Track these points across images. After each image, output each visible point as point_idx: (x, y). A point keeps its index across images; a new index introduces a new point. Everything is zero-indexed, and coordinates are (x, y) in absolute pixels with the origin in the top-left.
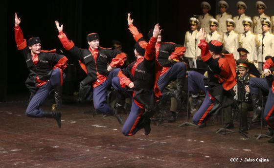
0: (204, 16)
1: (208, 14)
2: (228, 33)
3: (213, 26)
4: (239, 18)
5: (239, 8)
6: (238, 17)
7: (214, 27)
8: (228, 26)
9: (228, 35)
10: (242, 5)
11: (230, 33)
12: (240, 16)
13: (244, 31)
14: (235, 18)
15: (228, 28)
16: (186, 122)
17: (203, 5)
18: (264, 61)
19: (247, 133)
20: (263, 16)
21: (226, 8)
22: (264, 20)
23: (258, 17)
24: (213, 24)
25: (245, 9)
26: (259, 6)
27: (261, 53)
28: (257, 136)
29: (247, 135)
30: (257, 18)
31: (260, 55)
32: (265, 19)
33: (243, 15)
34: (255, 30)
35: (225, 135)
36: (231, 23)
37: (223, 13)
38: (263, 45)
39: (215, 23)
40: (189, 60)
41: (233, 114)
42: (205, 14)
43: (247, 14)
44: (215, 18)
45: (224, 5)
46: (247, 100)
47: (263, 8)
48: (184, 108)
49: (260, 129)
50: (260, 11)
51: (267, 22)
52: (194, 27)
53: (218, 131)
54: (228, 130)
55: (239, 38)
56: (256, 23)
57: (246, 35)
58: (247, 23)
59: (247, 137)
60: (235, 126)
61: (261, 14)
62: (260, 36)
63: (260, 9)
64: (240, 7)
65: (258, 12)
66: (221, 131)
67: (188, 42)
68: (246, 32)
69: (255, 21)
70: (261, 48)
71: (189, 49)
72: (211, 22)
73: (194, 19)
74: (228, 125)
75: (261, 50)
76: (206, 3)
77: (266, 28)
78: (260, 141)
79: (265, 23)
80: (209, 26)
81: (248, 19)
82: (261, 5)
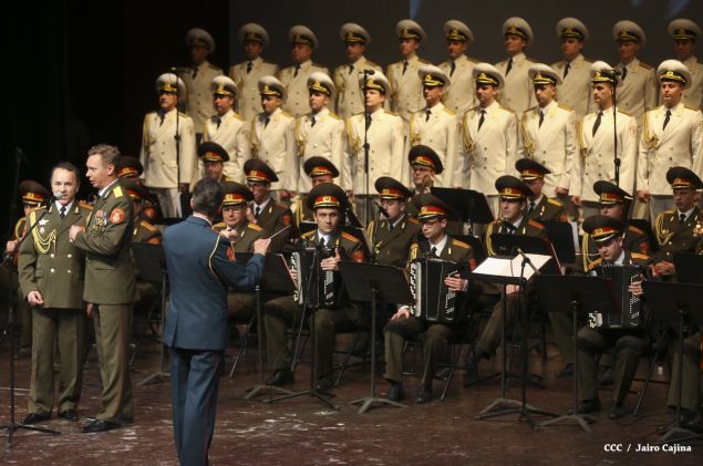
0: (196, 70)
1: (206, 64)
2: (265, 117)
3: (222, 96)
4: (296, 74)
5: (294, 44)
6: (294, 70)
7: (225, 100)
8: (264, 96)
9: (267, 121)
10: (303, 37)
11: (272, 118)
12: (298, 67)
13: (309, 111)
14: (285, 72)
15: (265, 102)
16: (160, 373)
17: (192, 40)
18: (373, 191)
19: (333, 396)
20: (362, 64)
21: (261, 44)
22: (369, 77)
23: (348, 69)
24: (221, 92)
25: (312, 45)
26: (351, 36)
27: (363, 170)
28: (360, 404)
29: (332, 401)
30: (344, 71)
31: (361, 174)
32: (372, 73)
33: (307, 65)
34: (340, 104)
35: (270, 402)
36: (273, 87)
37: (254, 59)
38: (367, 146)
39: (227, 88)
40: (159, 196)
41: (290, 344)
42: (199, 63)
43: (319, 62)
44: (226, 74)
45: (257, 35)
46: (330, 300)
47: (361, 43)
48: (150, 332)
49: (368, 382)
50: (354, 50)
51: (376, 82)
52: (168, 99)
53: (251, 394)
54: (279, 389)
55: (294, 130)
56: (343, 86)
57: (314, 122)
58: (317, 87)
59: (331, 407)
60: (297, 377)
61: (355, 59)
62: (357, 123)
63: (353, 44)
64: (298, 39)
65: (349, 53)
66: (259, 394)
67: (154, 143)
68: (315, 111)
69: (340, 80)
70: (361, 155)
71: (158, 163)
72: (215, 86)
73: (169, 78)
74: (278, 375)
75: (362, 162)
76: (200, 33)
77: (374, 97)
78: (371, 416)
79: (370, 84)
80: (212, 98)
81: (321, 76)
82: (356, 35)
